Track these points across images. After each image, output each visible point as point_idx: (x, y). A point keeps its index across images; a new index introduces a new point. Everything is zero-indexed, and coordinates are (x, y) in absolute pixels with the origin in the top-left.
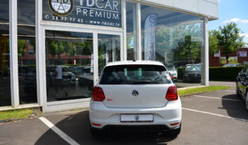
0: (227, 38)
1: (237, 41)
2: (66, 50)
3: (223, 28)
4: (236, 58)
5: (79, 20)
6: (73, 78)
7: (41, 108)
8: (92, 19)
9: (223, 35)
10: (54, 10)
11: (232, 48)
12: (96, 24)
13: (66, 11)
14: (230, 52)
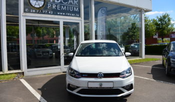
0: (162, 24)
1: (170, 26)
2: (48, 34)
3: (159, 17)
4: (169, 39)
5: (50, 12)
6: (50, 53)
7: (23, 73)
8: (59, 11)
9: (159, 22)
10: (32, 5)
11: (166, 32)
12: (62, 15)
13: (41, 6)
14: (165, 35)
